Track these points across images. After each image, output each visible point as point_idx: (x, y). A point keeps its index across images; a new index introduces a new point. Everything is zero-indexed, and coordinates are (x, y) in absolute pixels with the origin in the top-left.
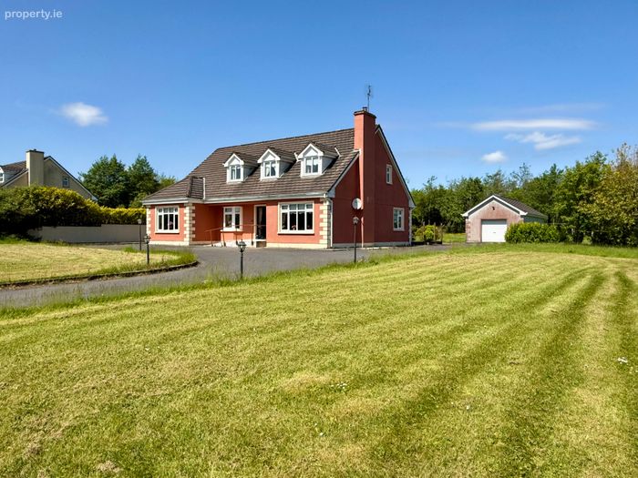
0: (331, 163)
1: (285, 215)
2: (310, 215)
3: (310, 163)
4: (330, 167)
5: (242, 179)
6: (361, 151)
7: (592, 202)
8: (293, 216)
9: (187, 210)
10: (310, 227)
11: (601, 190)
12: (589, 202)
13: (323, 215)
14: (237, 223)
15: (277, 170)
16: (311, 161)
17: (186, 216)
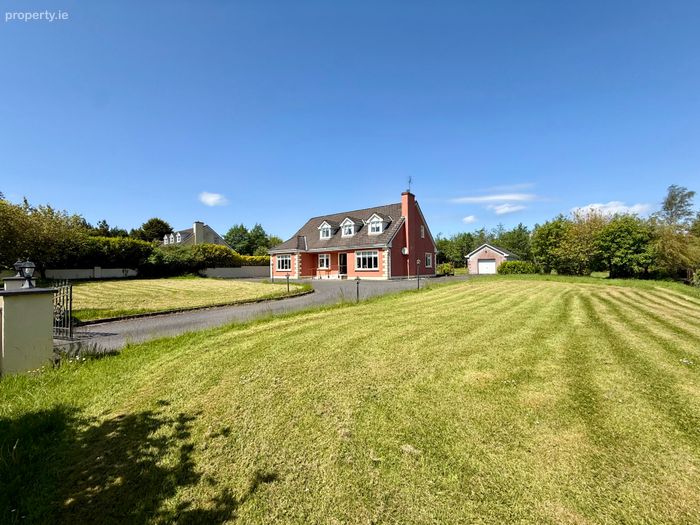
0: (388, 226)
1: (359, 259)
2: (376, 259)
3: (374, 226)
4: (387, 228)
5: (329, 237)
6: (406, 218)
7: (559, 247)
8: (364, 259)
9: (296, 257)
10: (376, 266)
11: (564, 239)
12: (556, 247)
13: (384, 258)
14: (327, 264)
15: (353, 231)
16: (375, 225)
17: (295, 261)
